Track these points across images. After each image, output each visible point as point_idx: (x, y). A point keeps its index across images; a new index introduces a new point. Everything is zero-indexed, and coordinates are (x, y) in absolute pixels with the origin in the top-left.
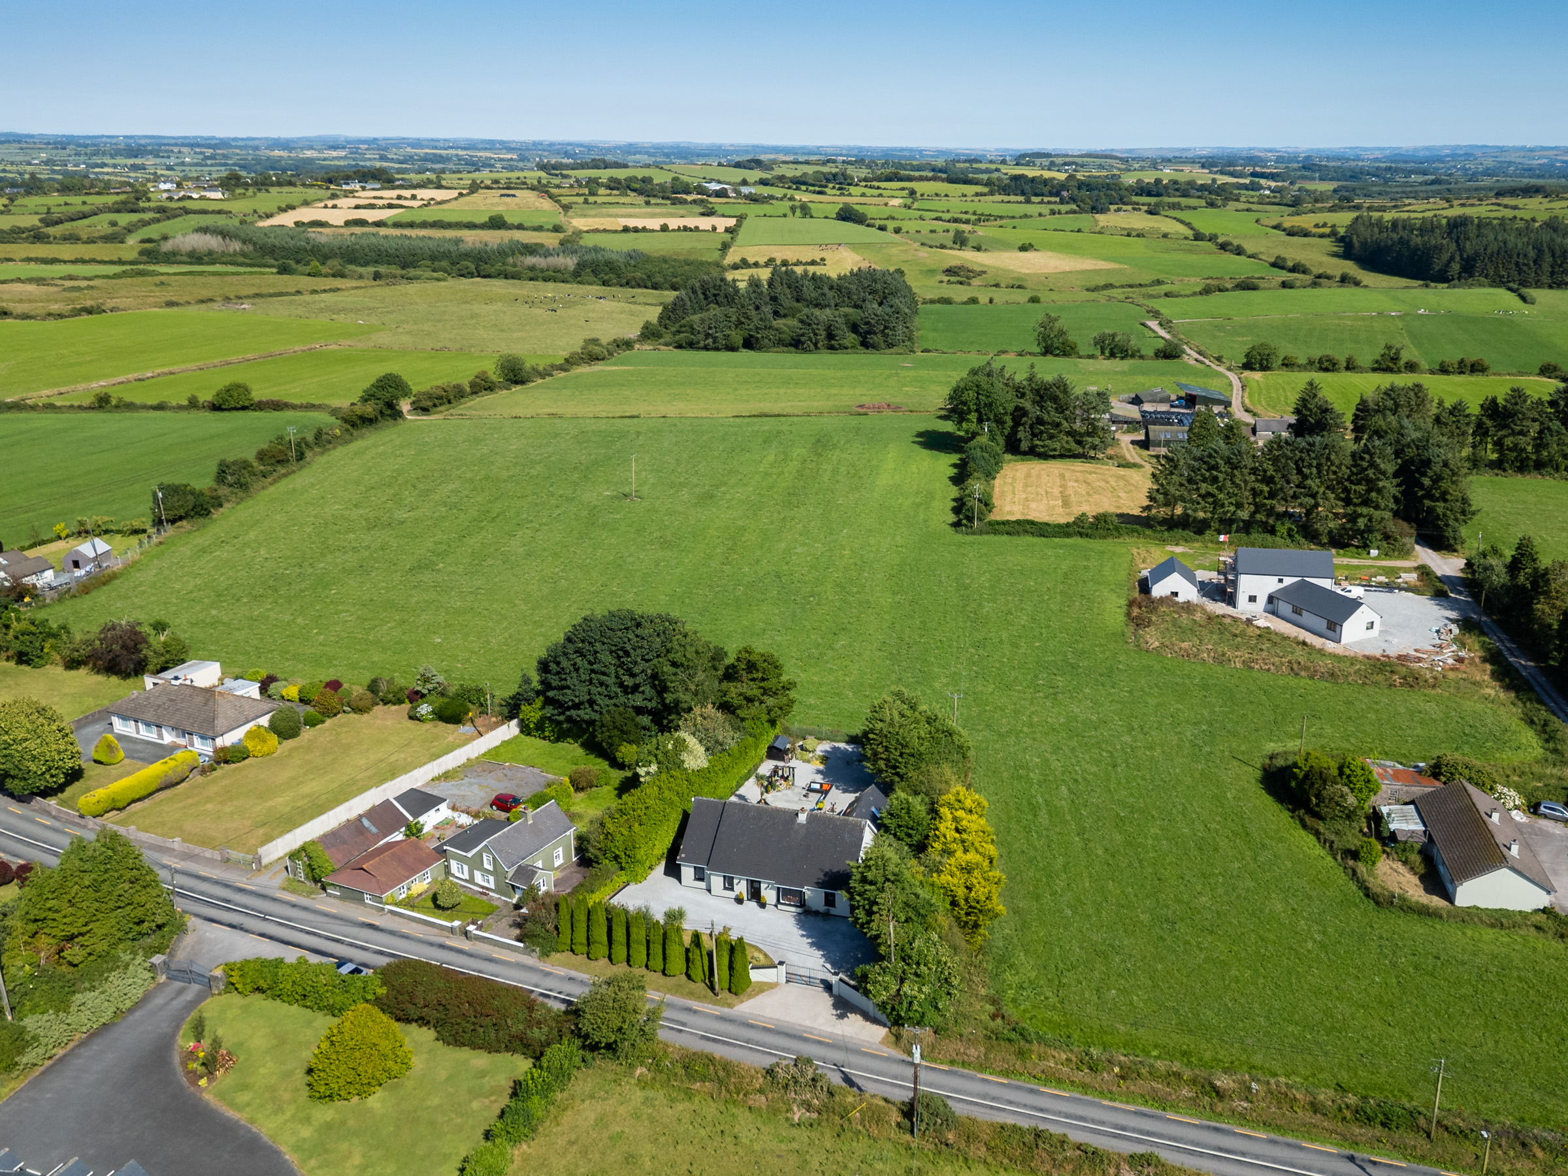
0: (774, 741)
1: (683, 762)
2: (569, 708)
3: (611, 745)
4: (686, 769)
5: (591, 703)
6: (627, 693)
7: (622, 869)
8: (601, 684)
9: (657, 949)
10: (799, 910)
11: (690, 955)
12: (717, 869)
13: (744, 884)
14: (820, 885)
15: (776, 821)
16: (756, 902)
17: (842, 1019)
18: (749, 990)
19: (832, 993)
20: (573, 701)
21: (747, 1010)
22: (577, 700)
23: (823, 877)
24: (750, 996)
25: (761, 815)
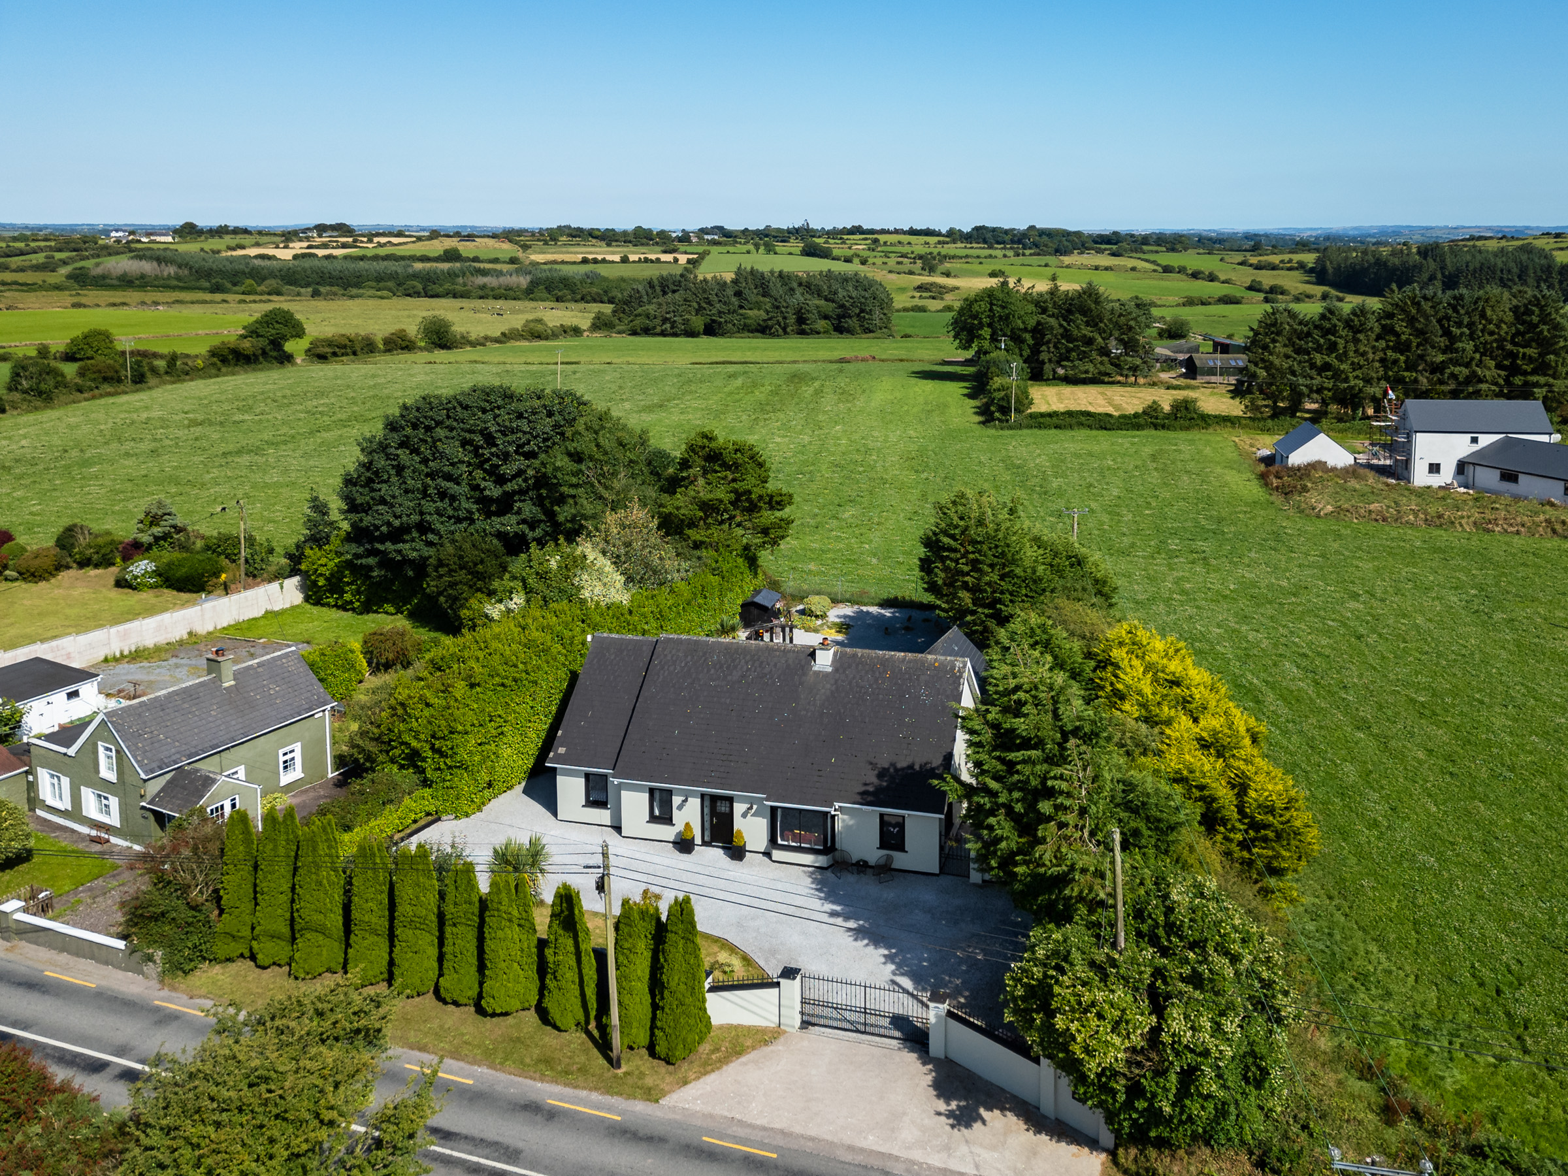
0: (753, 596)
1: (579, 588)
2: (382, 539)
3: (455, 599)
4: (583, 602)
5: (424, 528)
6: (489, 515)
7: (426, 783)
8: (443, 495)
9: (462, 940)
10: (821, 861)
11: (548, 952)
12: (634, 772)
13: (695, 804)
14: (869, 797)
15: (767, 670)
16: (723, 848)
17: (968, 1125)
18: (705, 1048)
19: (927, 1052)
20: (389, 524)
21: (698, 1106)
22: (397, 523)
23: (875, 780)
24: (708, 1067)
25: (734, 661)
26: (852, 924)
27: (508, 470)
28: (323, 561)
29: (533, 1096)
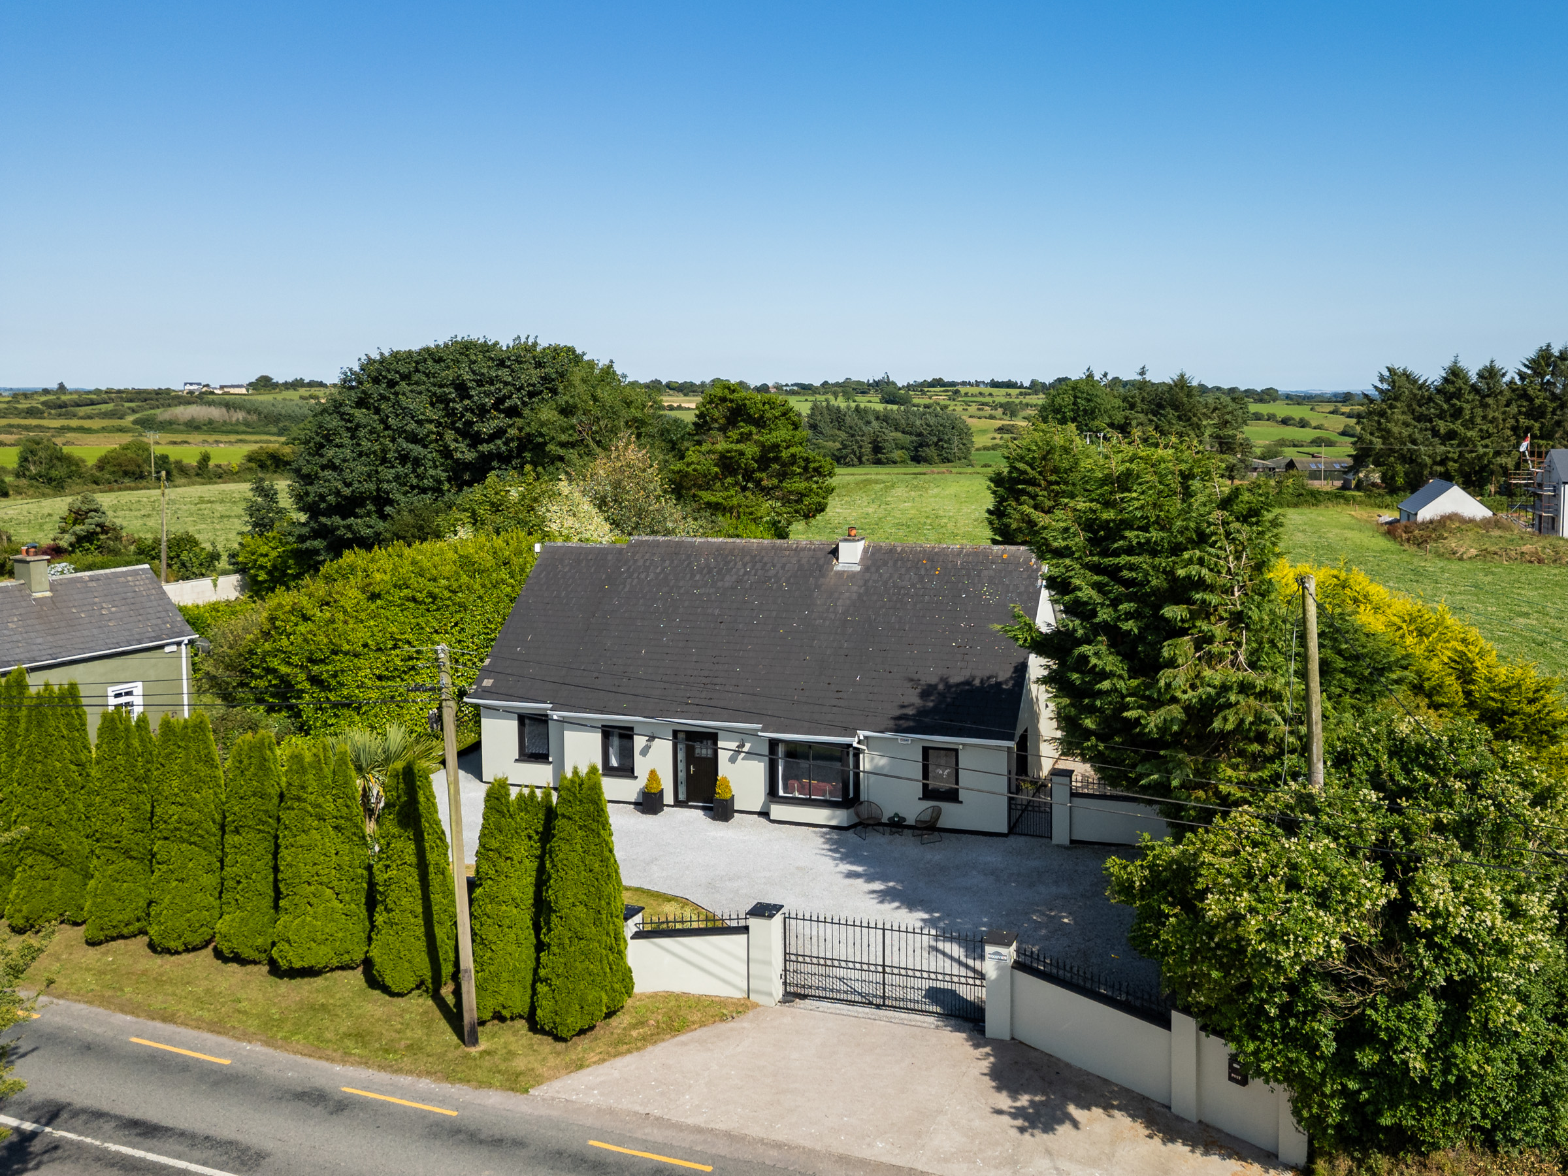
1: (545, 520)
5: (380, 499)
10: (839, 816)
12: (582, 703)
13: (664, 744)
14: (909, 723)
15: (772, 572)
16: (703, 808)
17: (1048, 1128)
18: (620, 1022)
19: (982, 1031)
20: (338, 493)
21: (594, 1098)
22: (347, 491)
23: (917, 701)
24: (622, 1046)
25: (727, 563)
26: (878, 886)
27: (486, 428)
28: (264, 549)
29: (320, 1082)
